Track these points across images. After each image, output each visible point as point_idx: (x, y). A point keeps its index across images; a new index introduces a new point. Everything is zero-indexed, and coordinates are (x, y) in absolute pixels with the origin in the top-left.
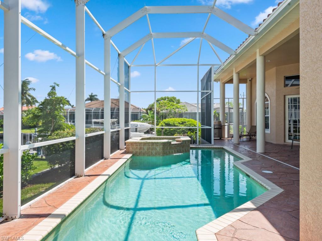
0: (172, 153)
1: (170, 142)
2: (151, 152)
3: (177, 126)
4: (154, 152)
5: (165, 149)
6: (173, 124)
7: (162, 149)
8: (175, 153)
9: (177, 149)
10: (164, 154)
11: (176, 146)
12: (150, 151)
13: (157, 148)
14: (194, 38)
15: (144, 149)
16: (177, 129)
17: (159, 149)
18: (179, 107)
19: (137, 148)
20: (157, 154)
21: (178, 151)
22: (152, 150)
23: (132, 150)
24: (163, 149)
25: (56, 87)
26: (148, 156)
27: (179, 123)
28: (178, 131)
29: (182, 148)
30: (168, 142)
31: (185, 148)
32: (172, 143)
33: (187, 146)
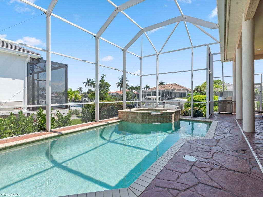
0: (152, 122)
1: (150, 113)
2: (134, 120)
3: (200, 101)
4: (135, 120)
5: (144, 118)
6: (197, 100)
7: (140, 118)
8: (155, 122)
9: (157, 119)
10: (143, 122)
11: (156, 116)
12: (132, 119)
13: (137, 117)
14: (178, 22)
15: (129, 117)
16: (201, 104)
17: (139, 117)
18: (218, 87)
19: (125, 115)
20: (137, 122)
21: (158, 121)
22: (134, 118)
23: (122, 117)
24: (142, 118)
25: (104, 77)
26: (131, 122)
27: (203, 99)
28: (201, 105)
29: (163, 119)
30: (147, 113)
31: (166, 119)
32: (151, 114)
33: (169, 117)
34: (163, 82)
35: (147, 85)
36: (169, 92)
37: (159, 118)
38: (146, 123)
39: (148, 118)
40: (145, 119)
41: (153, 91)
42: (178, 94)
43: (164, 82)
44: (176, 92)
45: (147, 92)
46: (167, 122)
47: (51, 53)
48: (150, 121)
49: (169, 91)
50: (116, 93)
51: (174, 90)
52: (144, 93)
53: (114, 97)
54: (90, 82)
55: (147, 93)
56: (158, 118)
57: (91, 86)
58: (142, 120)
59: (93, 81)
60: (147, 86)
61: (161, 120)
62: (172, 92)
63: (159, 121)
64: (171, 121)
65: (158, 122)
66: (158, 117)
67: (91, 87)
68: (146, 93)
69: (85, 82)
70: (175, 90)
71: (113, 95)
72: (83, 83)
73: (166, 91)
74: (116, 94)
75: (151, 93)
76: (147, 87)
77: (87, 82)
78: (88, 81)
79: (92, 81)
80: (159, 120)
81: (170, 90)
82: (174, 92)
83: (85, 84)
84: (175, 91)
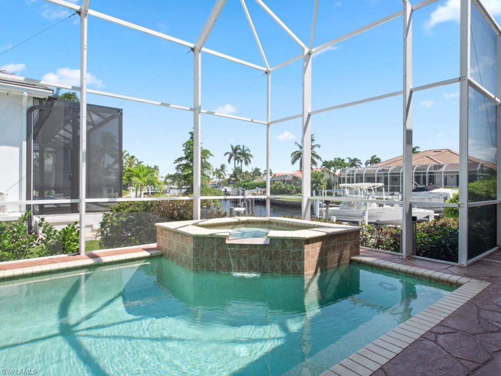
0: (229, 269)
1: (222, 239)
5: (205, 254)
7: (193, 253)
9: (247, 260)
12: (179, 254)
13: (187, 249)
15: (173, 247)
22: (181, 251)
23: (162, 245)
26: (177, 263)
29: (271, 259)
30: (212, 238)
31: (280, 261)
32: (227, 242)
33: (291, 256)
34: (415, 148)
35: (375, 156)
36: (425, 173)
37: (256, 255)
38: (210, 269)
39: (216, 253)
40: (207, 255)
41: (383, 170)
42: (452, 177)
43: (419, 148)
44: (445, 172)
45: (364, 172)
46: (284, 271)
47: (87, 92)
48: (224, 266)
49: (426, 169)
50: (291, 175)
51: (441, 166)
52: (357, 175)
53: (286, 184)
54: (239, 151)
55: (366, 175)
56: (253, 257)
57: (241, 161)
58: (198, 261)
59: (245, 149)
60: (373, 158)
61: (261, 262)
62: (435, 173)
63: (255, 266)
64: (299, 268)
65: (251, 269)
66: (252, 253)
67: (242, 163)
68: (362, 175)
69: (228, 151)
70: (445, 167)
71: (284, 181)
72: (225, 155)
73: (415, 168)
74: (291, 178)
75: (376, 176)
76: (375, 161)
77: (232, 152)
78: (235, 150)
79: (242, 150)
80: (256, 262)
81: (428, 165)
82: (441, 173)
83: (228, 156)
84: (443, 169)
